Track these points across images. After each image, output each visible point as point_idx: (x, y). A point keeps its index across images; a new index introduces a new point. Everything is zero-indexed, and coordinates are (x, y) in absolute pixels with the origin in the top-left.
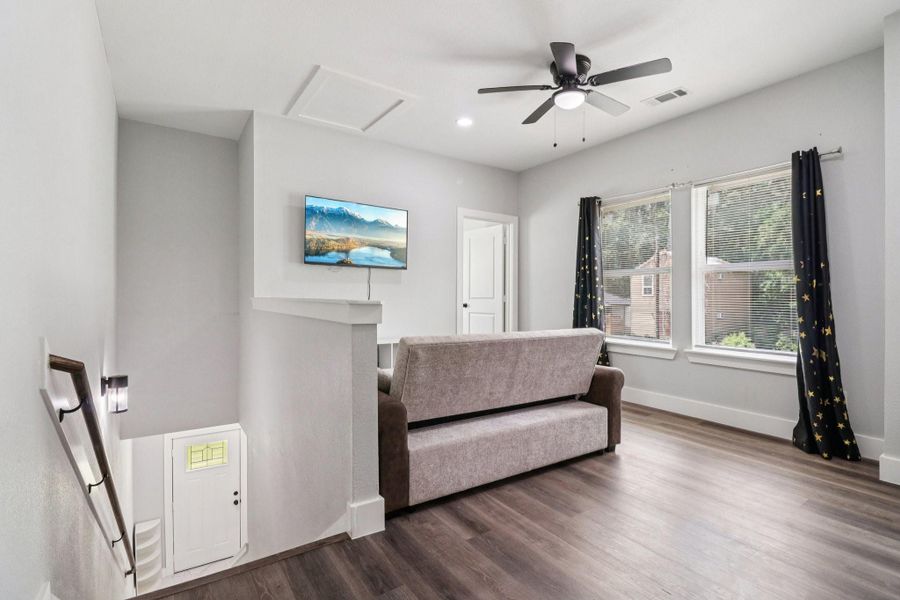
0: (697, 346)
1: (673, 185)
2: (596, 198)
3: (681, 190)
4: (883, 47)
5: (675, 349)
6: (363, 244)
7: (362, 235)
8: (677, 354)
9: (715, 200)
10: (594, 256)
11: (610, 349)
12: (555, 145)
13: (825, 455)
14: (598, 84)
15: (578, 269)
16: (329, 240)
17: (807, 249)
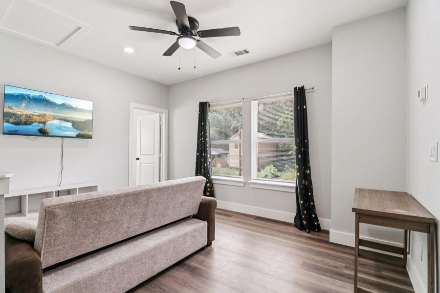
0: (253, 179)
1: (243, 99)
2: (207, 102)
3: (247, 101)
4: (332, 43)
5: (244, 181)
6: (54, 118)
7: (54, 112)
8: (245, 183)
9: (261, 107)
10: (206, 133)
11: (214, 182)
12: (179, 69)
13: (307, 231)
14: (203, 37)
15: (198, 140)
16: (33, 115)
17: (300, 134)
